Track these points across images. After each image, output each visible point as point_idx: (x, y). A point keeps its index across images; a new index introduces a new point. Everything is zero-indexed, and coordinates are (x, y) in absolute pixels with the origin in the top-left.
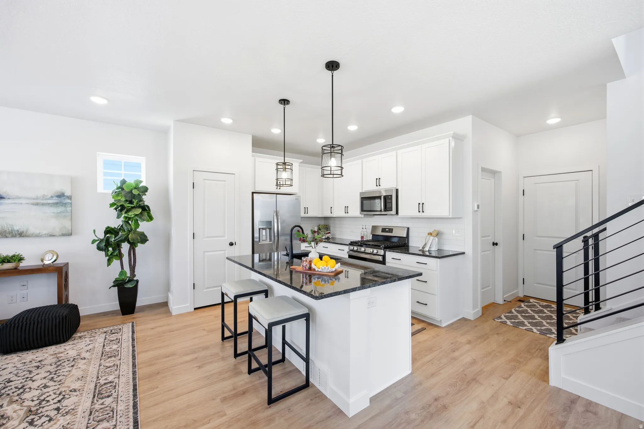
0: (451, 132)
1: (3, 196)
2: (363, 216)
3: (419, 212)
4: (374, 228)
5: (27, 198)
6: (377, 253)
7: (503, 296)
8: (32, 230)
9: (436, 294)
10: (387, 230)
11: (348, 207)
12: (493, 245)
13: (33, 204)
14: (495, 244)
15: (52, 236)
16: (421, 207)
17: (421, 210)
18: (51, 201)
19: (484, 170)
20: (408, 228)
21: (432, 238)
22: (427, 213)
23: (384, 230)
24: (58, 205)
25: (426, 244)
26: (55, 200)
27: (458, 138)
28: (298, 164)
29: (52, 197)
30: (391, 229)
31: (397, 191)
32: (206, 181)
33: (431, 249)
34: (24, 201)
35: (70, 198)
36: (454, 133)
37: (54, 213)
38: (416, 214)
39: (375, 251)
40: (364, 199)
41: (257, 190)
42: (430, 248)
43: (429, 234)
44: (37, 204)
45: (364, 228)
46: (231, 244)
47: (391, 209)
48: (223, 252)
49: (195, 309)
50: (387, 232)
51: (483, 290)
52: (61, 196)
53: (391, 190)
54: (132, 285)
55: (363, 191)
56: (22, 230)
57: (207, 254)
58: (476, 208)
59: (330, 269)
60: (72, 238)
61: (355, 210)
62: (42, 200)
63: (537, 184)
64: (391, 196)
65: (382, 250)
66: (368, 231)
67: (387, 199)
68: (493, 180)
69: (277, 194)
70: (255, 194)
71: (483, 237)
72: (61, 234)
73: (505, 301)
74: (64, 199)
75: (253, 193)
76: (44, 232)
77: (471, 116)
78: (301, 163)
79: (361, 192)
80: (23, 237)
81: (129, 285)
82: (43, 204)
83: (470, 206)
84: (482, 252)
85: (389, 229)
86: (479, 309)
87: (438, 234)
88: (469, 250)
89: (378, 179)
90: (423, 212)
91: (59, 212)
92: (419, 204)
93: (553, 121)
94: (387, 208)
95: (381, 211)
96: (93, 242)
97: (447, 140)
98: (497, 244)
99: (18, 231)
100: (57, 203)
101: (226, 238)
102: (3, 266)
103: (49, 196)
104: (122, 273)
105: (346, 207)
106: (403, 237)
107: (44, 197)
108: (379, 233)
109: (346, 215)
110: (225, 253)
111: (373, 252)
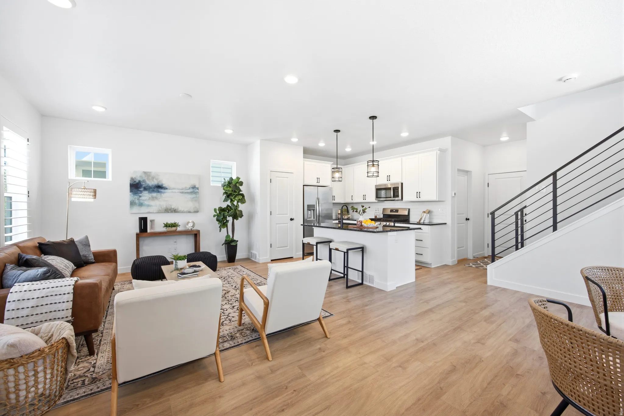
0: (438, 148)
1: (167, 188)
2: (377, 201)
3: (417, 197)
4: (384, 209)
5: (178, 189)
6: (389, 224)
7: (473, 254)
8: (181, 209)
9: (428, 247)
10: (394, 211)
11: (365, 195)
12: (466, 220)
13: (181, 193)
14: (467, 219)
15: (190, 212)
16: (418, 194)
17: (418, 197)
18: (189, 191)
19: (459, 170)
20: (409, 209)
21: (425, 214)
22: (422, 199)
23: (392, 211)
24: (193, 193)
25: (421, 219)
26: (191, 190)
27: (443, 151)
28: (330, 165)
29: (189, 188)
30: (397, 210)
31: (402, 184)
32: (278, 178)
33: (425, 222)
34: (177, 191)
35: (198, 189)
36: (439, 148)
37: (191, 198)
38: (415, 199)
39: (388, 224)
40: (378, 190)
41: (306, 183)
42: (424, 220)
43: (423, 212)
44: (182, 193)
45: (377, 209)
46: (292, 219)
47: (398, 196)
48: (286, 225)
49: (272, 260)
50: (394, 212)
51: (458, 249)
52: (194, 187)
53: (398, 184)
54: (235, 243)
55: (378, 184)
56: (175, 208)
57: (277, 225)
58: (453, 195)
59: (373, 225)
60: (198, 214)
61: (371, 197)
62: (185, 190)
63: (497, 179)
64: (398, 187)
65: (393, 223)
66: (380, 212)
67: (395, 189)
68: (466, 177)
69: (318, 186)
70: (305, 186)
71: (458, 214)
72: (194, 211)
73: (474, 257)
74: (195, 189)
75: (304, 186)
76: (186, 210)
77: (450, 137)
78: (332, 164)
79: (376, 184)
80: (176, 212)
81: (233, 244)
82: (185, 193)
83: (449, 193)
84: (458, 224)
85: (396, 210)
86: (456, 259)
87: (429, 212)
88: (449, 221)
89: (389, 176)
90: (420, 197)
91: (193, 197)
92: (417, 192)
93: (504, 138)
94: (396, 195)
95: (391, 197)
96: (214, 216)
97: (436, 152)
98: (468, 219)
99: (173, 209)
100: (192, 192)
101: (288, 215)
102: (172, 229)
103: (188, 188)
104: (228, 236)
105: (364, 195)
106: (406, 215)
107: (186, 189)
108: (389, 213)
109: (364, 201)
110: (288, 225)
111: (386, 224)
